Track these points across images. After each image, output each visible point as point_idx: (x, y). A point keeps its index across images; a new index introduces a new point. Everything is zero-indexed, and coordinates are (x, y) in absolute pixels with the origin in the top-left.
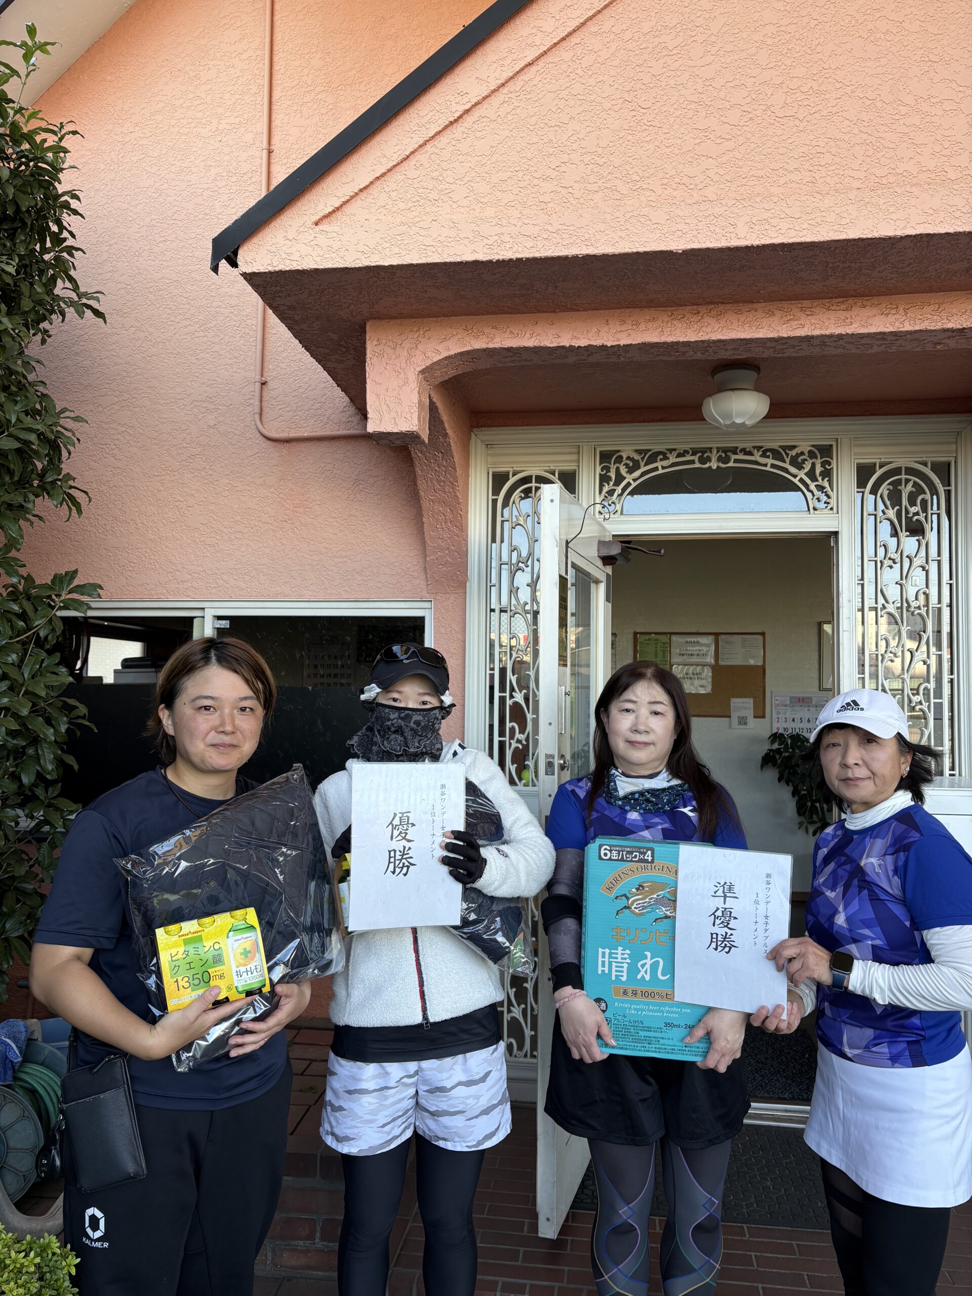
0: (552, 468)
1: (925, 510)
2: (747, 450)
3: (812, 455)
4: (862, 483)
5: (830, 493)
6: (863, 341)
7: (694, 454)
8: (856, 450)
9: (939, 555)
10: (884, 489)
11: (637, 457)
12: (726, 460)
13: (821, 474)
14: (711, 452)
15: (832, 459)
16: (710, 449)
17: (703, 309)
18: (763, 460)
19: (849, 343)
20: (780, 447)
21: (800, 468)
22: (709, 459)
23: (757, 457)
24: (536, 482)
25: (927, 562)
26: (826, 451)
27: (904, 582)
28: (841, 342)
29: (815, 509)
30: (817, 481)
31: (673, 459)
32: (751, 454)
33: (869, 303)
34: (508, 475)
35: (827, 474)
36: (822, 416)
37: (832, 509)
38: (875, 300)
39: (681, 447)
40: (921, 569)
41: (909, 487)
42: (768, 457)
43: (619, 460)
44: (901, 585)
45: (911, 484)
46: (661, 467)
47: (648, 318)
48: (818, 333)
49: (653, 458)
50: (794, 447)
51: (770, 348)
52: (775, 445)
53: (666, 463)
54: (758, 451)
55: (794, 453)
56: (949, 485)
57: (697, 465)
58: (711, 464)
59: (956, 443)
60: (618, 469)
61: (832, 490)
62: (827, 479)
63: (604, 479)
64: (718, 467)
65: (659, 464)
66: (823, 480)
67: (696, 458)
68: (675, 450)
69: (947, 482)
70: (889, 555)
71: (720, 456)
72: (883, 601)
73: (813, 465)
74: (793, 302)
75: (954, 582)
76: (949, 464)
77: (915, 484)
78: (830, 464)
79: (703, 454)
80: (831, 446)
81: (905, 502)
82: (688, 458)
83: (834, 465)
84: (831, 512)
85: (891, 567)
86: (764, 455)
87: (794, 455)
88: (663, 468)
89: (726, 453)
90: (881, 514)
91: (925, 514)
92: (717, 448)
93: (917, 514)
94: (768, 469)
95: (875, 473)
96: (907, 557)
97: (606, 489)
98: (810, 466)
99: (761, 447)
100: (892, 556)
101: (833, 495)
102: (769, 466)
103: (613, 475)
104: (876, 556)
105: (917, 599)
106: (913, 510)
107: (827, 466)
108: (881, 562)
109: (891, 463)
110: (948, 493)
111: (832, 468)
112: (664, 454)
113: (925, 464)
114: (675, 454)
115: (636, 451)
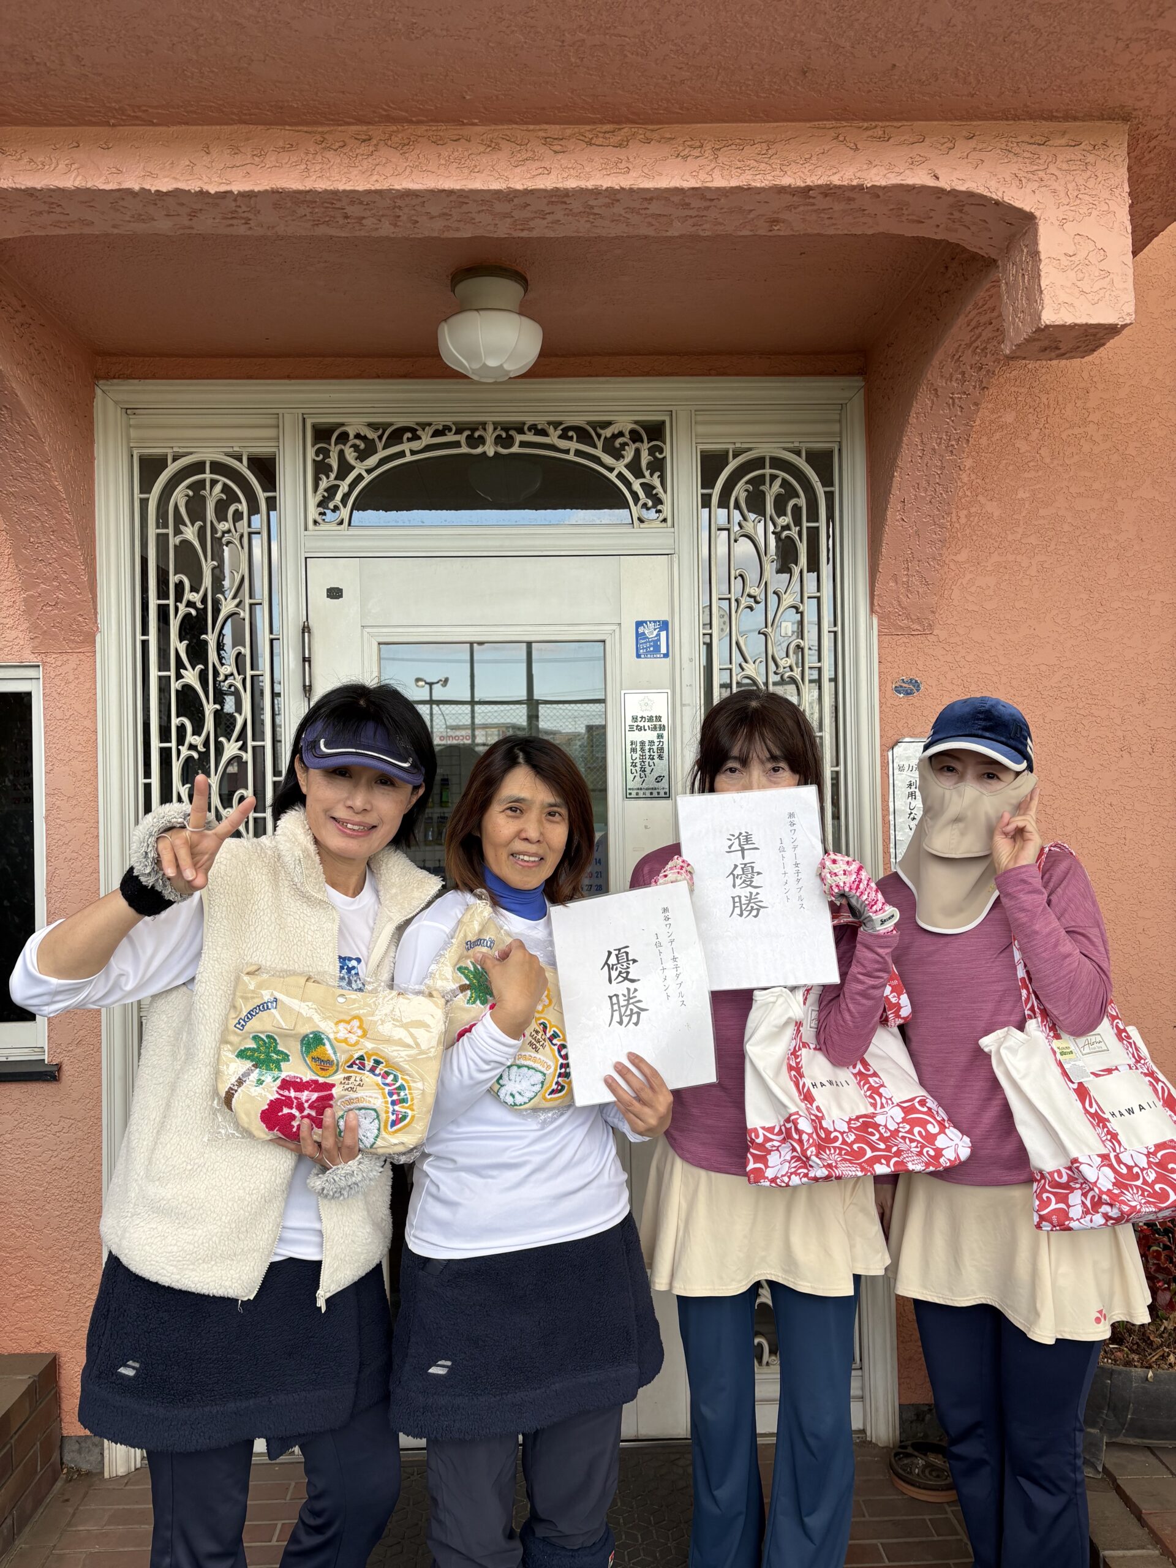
0: (235, 449)
1: (798, 522)
2: (539, 427)
3: (635, 437)
4: (708, 481)
5: (662, 495)
6: (655, 208)
7: (459, 431)
8: (701, 429)
9: (819, 590)
10: (740, 491)
11: (371, 435)
12: (507, 442)
13: (650, 466)
14: (485, 429)
15: (665, 444)
16: (484, 425)
17: (376, 131)
18: (563, 444)
19: (633, 210)
20: (589, 423)
21: (618, 455)
22: (482, 440)
23: (553, 438)
24: (211, 473)
25: (802, 602)
26: (655, 432)
27: (769, 630)
28: (618, 209)
29: (641, 520)
30: (644, 477)
31: (426, 439)
32: (543, 433)
33: (656, 136)
34: (166, 460)
35: (658, 466)
36: (647, 374)
37: (665, 520)
38: (667, 131)
39: (440, 421)
40: (794, 610)
41: (776, 488)
42: (571, 439)
43: (343, 438)
44: (765, 635)
45: (778, 482)
46: (409, 451)
47: (281, 144)
48: (574, 186)
49: (397, 436)
50: (608, 424)
51: (506, 215)
52: (579, 420)
53: (416, 445)
54: (556, 429)
55: (608, 433)
56: (832, 485)
57: (465, 450)
58: (486, 448)
59: (840, 421)
60: (341, 453)
61: (665, 492)
62: (657, 474)
63: (321, 469)
64: (496, 453)
65: (406, 447)
66: (651, 475)
67: (462, 438)
68: (430, 424)
69: (827, 481)
70: (747, 591)
71: (499, 437)
72: (741, 660)
73: (638, 452)
74: (531, 127)
75: (839, 629)
76: (829, 454)
77: (785, 483)
78: (661, 451)
79: (473, 433)
80: (663, 422)
81: (770, 508)
82: (450, 438)
83: (667, 452)
84: (664, 525)
85: (751, 608)
86: (564, 436)
87: (609, 435)
88: (413, 453)
89: (507, 433)
90: (737, 528)
91: (798, 528)
92: (494, 423)
93: (787, 527)
94: (571, 457)
95: (727, 464)
96: (775, 593)
97: (324, 484)
98: (632, 453)
99: (560, 423)
100: (752, 592)
101: (666, 498)
102: (572, 452)
103: (334, 462)
104: (730, 593)
105: (787, 656)
106: (782, 521)
107: (657, 454)
108: (737, 600)
109: (750, 449)
110: (830, 496)
111: (665, 458)
112: (413, 430)
113: (798, 453)
114: (430, 431)
115: (370, 425)
